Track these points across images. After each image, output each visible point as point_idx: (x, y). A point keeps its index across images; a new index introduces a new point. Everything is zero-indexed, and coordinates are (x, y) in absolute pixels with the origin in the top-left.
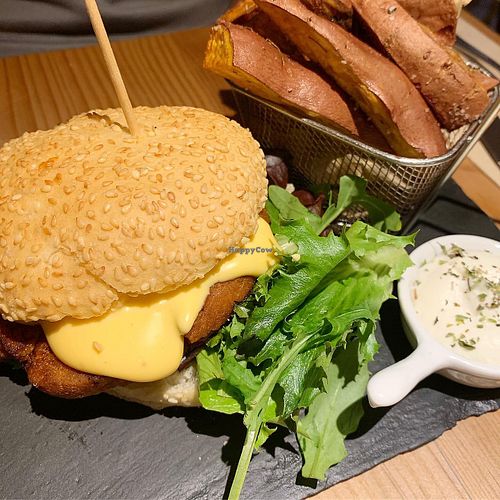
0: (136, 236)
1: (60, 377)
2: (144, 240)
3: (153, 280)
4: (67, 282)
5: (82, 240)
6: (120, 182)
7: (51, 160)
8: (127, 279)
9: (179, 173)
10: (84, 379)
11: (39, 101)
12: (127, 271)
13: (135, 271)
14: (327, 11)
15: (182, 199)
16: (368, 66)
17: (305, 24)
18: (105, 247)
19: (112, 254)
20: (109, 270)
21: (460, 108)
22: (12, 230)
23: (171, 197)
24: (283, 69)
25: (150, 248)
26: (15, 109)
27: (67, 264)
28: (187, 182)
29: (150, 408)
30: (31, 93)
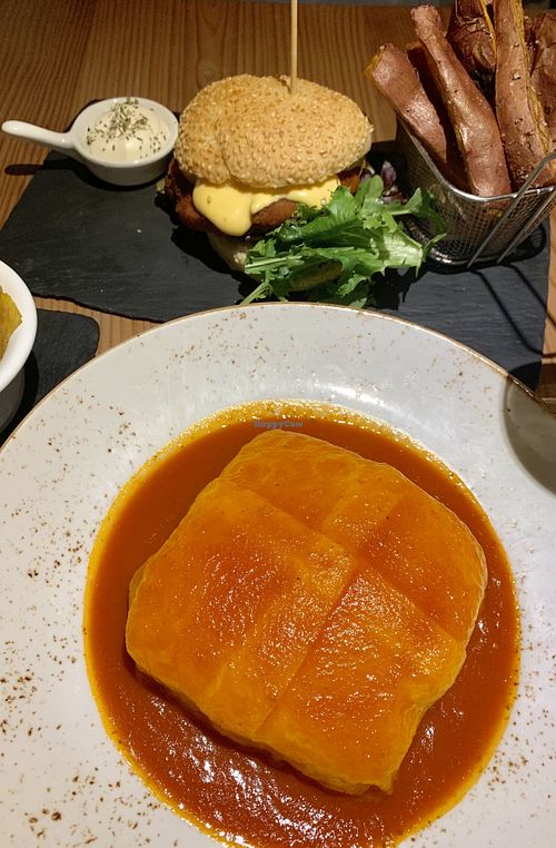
0: (252, 146)
1: (189, 211)
2: (255, 150)
3: (249, 174)
4: (212, 157)
5: (227, 137)
6: (262, 116)
7: (240, 91)
8: (237, 168)
9: (295, 124)
10: (196, 216)
11: (244, 41)
12: (239, 163)
13: (243, 164)
14: (473, 62)
15: (286, 138)
16: (467, 110)
17: (435, 64)
18: (236, 145)
19: (237, 150)
20: (231, 159)
21: (525, 173)
22: (202, 119)
23: (281, 133)
24: (412, 92)
25: (255, 155)
26: (226, 42)
27: (216, 148)
28: (295, 130)
29: (228, 266)
30: (240, 33)
